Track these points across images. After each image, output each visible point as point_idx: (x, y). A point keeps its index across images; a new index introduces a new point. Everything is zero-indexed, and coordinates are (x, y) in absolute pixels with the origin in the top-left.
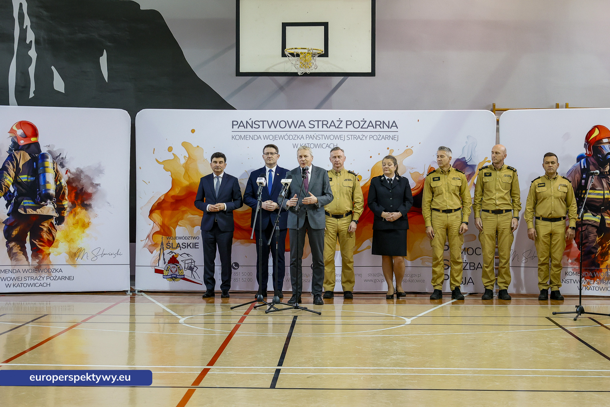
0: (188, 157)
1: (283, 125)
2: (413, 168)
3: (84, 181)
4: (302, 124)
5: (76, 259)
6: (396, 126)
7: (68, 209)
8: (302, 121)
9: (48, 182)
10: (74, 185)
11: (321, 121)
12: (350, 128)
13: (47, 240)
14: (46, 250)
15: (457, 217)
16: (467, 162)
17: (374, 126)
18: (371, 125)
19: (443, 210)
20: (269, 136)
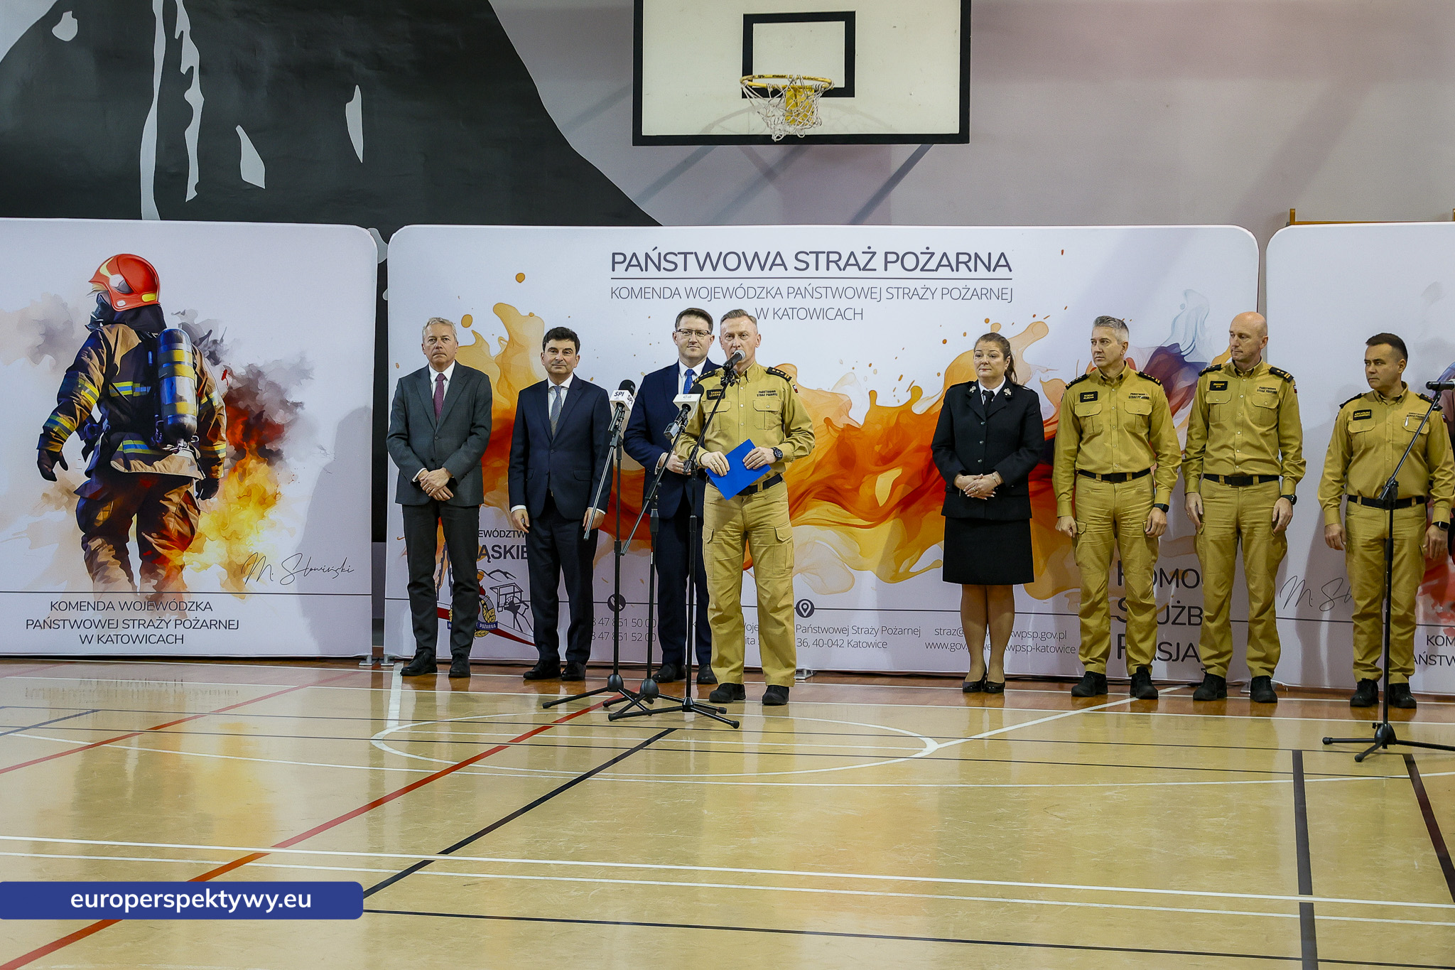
0: (507, 340)
1: (732, 261)
2: (1049, 368)
3: (265, 396)
4: (778, 261)
5: (245, 580)
6: (1008, 265)
7: (227, 462)
8: (778, 253)
9: (181, 399)
10: (241, 405)
11: (824, 252)
12: (895, 269)
13: (176, 534)
14: (176, 557)
15: (1140, 493)
16: (1184, 356)
17: (955, 268)
18: (945, 262)
19: (1102, 476)
20: (699, 290)
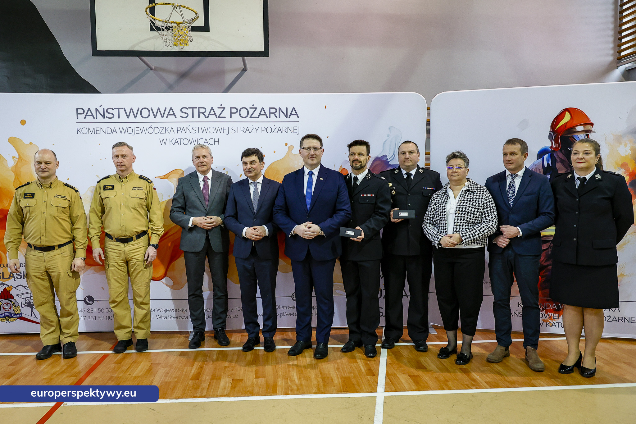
0: (18, 158)
1: (145, 113)
4: (171, 113)
6: (297, 114)
8: (171, 108)
11: (197, 108)
12: (236, 117)
16: (389, 161)
17: (268, 116)
18: (263, 113)
20: (127, 129)
